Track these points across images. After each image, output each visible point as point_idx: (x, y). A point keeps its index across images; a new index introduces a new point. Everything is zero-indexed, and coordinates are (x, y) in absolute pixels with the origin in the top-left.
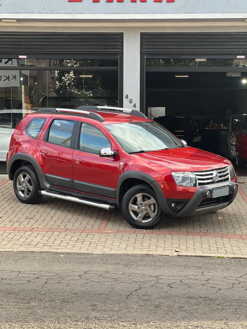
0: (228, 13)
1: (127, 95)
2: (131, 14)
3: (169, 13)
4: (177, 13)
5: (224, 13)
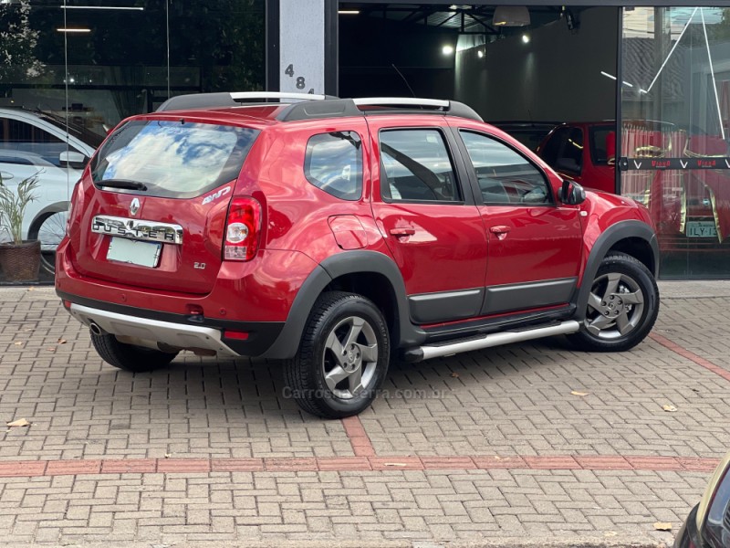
1: (291, 67)
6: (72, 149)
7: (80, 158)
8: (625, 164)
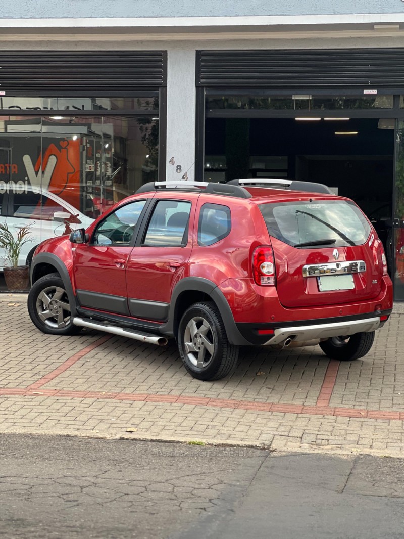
0: (341, 13)
1: (171, 160)
2: (174, 17)
3: (238, 16)
4: (252, 14)
5: (335, 14)
7: (67, 216)
8: (397, 224)
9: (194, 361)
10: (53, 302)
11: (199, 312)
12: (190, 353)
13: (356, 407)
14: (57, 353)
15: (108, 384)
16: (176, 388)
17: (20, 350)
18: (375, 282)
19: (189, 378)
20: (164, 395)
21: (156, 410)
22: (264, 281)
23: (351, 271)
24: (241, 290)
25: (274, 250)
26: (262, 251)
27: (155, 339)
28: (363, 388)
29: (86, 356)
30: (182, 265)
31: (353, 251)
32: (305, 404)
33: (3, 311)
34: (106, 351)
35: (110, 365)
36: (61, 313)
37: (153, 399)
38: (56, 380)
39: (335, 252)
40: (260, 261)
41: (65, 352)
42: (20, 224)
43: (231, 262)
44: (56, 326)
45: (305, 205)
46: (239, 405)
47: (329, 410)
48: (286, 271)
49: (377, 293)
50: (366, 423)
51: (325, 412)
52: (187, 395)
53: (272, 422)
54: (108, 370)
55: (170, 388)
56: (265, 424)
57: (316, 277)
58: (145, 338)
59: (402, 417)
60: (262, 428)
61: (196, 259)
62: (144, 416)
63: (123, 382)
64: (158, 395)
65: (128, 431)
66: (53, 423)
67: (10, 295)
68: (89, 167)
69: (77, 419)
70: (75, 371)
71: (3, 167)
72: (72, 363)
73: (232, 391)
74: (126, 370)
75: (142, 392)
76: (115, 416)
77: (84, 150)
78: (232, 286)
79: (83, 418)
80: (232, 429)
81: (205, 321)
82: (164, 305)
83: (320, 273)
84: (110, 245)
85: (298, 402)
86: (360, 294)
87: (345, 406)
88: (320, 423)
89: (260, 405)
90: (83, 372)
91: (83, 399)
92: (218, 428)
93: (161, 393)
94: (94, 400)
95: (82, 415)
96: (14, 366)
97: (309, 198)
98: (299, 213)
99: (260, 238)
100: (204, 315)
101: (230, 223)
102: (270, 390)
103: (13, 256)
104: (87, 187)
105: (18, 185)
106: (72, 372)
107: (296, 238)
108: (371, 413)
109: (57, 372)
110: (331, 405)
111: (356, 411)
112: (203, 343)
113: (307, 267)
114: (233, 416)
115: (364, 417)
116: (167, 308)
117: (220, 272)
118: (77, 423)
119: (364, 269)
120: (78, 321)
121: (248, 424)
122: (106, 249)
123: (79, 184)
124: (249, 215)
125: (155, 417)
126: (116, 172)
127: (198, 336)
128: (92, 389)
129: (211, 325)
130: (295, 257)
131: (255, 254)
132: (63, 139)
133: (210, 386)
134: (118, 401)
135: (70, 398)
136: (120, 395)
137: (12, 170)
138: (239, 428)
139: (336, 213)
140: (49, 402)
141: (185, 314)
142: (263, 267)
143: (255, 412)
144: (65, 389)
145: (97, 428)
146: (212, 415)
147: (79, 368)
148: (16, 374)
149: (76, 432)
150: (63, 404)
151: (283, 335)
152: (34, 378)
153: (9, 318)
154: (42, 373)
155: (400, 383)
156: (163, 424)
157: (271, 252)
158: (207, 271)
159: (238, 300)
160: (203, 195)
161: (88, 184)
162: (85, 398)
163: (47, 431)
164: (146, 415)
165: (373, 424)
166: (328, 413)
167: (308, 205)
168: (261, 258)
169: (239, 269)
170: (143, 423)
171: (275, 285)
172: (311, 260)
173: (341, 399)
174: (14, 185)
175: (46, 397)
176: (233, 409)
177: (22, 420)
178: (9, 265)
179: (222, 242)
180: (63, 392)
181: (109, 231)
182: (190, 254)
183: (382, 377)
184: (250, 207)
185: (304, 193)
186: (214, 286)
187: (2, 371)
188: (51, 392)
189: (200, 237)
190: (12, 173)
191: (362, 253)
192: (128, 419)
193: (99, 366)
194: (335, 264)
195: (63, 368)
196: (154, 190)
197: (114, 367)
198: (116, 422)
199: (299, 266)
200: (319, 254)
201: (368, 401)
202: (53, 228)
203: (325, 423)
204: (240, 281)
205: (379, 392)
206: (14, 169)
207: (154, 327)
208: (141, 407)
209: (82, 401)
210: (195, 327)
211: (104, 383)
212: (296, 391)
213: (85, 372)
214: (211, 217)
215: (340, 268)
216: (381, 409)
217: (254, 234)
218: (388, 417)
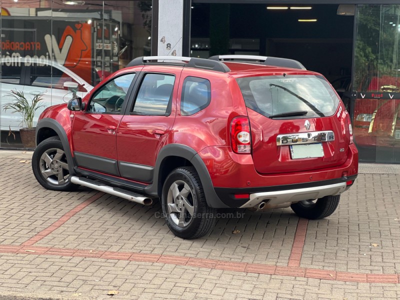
1: (162, 39)
6: (73, 81)
7: (75, 85)
8: (355, 95)
9: (176, 221)
10: (55, 162)
11: (180, 176)
12: (172, 213)
13: (326, 268)
14: (54, 209)
15: (97, 241)
16: (159, 246)
17: (22, 205)
18: (342, 150)
19: (171, 236)
20: (146, 254)
21: (138, 270)
22: (241, 149)
23: (320, 140)
24: (218, 157)
25: (250, 121)
26: (239, 121)
27: (141, 199)
28: (330, 248)
29: (81, 212)
30: (166, 132)
31: (322, 122)
32: (278, 264)
33: (15, 167)
34: (99, 208)
35: (100, 221)
36: (61, 172)
37: (137, 258)
38: (50, 237)
39: (307, 122)
40: (237, 130)
41: (62, 208)
42: (36, 92)
43: (210, 131)
44: (56, 183)
45: (280, 80)
46: (216, 265)
47: (300, 271)
48: (261, 140)
49: (343, 161)
50: (336, 286)
51: (296, 273)
52: (168, 254)
53: (247, 284)
54: (98, 226)
55: (153, 246)
56: (241, 286)
57: (289, 146)
58: (132, 198)
59: (369, 280)
60: (237, 291)
61: (180, 128)
62: (126, 277)
63: (110, 239)
64: (141, 254)
65: (109, 294)
66: (39, 284)
67: (24, 152)
68: (99, 46)
69: (63, 280)
70: (68, 227)
71: (29, 44)
72: (67, 219)
73: (209, 250)
74: (115, 227)
75: (127, 251)
76: (99, 277)
77: (94, 31)
78: (211, 153)
79: (68, 279)
80: (208, 292)
81: (186, 185)
82: (150, 168)
83: (293, 141)
84: (103, 113)
85: (271, 263)
86: (328, 162)
87: (315, 267)
88: (292, 286)
89: (236, 265)
90: (76, 228)
91: (71, 257)
92: (195, 291)
93: (145, 252)
94: (81, 258)
95: (67, 276)
96: (13, 222)
97: (283, 73)
98: (273, 87)
99: (238, 109)
100: (185, 179)
101: (210, 94)
102: (245, 249)
103: (28, 119)
104: (97, 62)
105: (40, 60)
106: (66, 228)
107: (269, 109)
108: (340, 275)
109: (51, 228)
110: (302, 266)
111: (325, 273)
112: (184, 205)
113: (280, 136)
114: (210, 277)
115: (334, 280)
116: (152, 171)
117: (200, 140)
118: (62, 284)
119: (333, 138)
120: (75, 179)
121: (224, 286)
122: (100, 116)
123: (90, 59)
124: (228, 88)
125: (137, 278)
126: (123, 50)
127: (180, 198)
128: (81, 247)
129: (192, 188)
130: (269, 126)
131: (232, 123)
132: (78, 23)
133: (190, 245)
134: (103, 260)
135: (59, 257)
136: (107, 253)
137: (36, 47)
138: (217, 291)
139: (306, 87)
140: (38, 260)
141: (168, 177)
142: (240, 136)
143: (231, 273)
144: (56, 246)
145: (80, 290)
146: (191, 276)
147: (73, 224)
148: (14, 230)
149: (59, 295)
150: (51, 263)
151: (258, 199)
152: (29, 235)
153: (19, 173)
154: (38, 230)
155: (364, 244)
156: (143, 286)
157: (248, 122)
158: (189, 138)
159: (217, 166)
160: (185, 69)
161: (98, 59)
162: (74, 257)
163: (31, 294)
164: (128, 276)
165: (342, 287)
166: (299, 274)
167: (282, 79)
168: (238, 128)
169: (218, 137)
170: (124, 284)
171: (251, 153)
172: (284, 129)
173: (311, 259)
174: (38, 59)
175: (37, 255)
176: (210, 269)
177: (10, 281)
178: (25, 126)
179: (204, 111)
180: (54, 250)
181: (104, 100)
182: (173, 122)
183: (347, 237)
184: (228, 80)
185: (278, 68)
186: (195, 152)
187: (2, 227)
188: (43, 249)
189: (183, 106)
190: (36, 49)
191: (331, 123)
192: (111, 280)
193: (91, 222)
194: (306, 134)
195: (57, 224)
196: (142, 64)
197: (104, 223)
198: (99, 283)
199: (272, 135)
200: (291, 124)
201: (336, 261)
202: (63, 95)
203: (297, 286)
204: (219, 149)
205: (346, 253)
206: (37, 47)
207: (141, 188)
208: (124, 266)
209: (70, 260)
210: (177, 189)
211: (93, 240)
212: (269, 250)
213: (77, 229)
214: (195, 89)
215: (311, 138)
216: (349, 271)
217: (233, 106)
218: (357, 279)
